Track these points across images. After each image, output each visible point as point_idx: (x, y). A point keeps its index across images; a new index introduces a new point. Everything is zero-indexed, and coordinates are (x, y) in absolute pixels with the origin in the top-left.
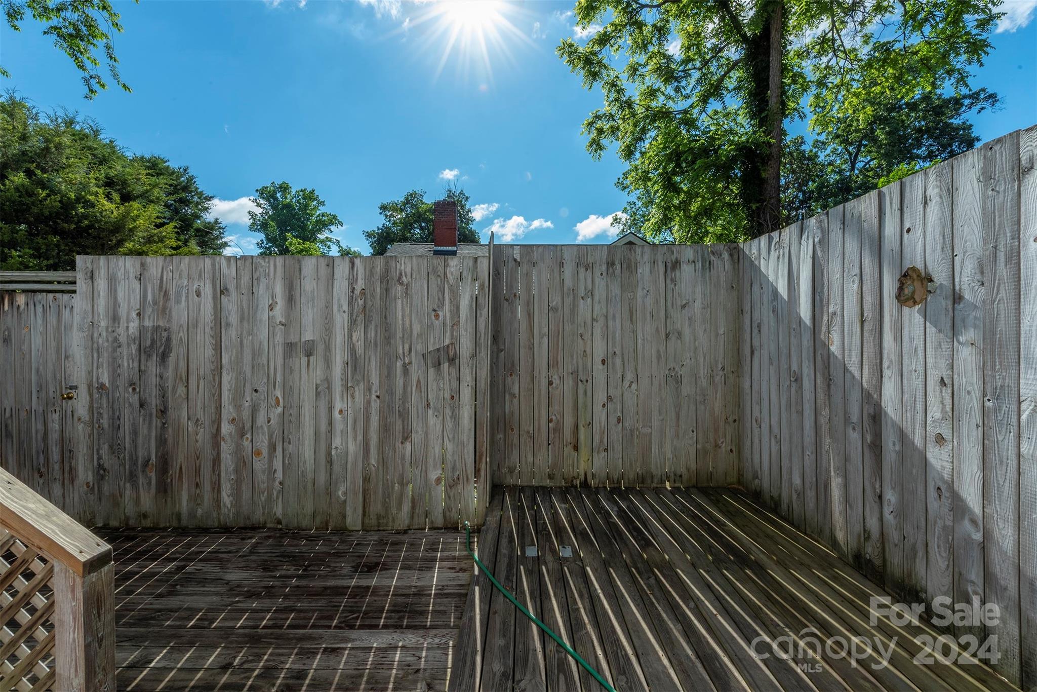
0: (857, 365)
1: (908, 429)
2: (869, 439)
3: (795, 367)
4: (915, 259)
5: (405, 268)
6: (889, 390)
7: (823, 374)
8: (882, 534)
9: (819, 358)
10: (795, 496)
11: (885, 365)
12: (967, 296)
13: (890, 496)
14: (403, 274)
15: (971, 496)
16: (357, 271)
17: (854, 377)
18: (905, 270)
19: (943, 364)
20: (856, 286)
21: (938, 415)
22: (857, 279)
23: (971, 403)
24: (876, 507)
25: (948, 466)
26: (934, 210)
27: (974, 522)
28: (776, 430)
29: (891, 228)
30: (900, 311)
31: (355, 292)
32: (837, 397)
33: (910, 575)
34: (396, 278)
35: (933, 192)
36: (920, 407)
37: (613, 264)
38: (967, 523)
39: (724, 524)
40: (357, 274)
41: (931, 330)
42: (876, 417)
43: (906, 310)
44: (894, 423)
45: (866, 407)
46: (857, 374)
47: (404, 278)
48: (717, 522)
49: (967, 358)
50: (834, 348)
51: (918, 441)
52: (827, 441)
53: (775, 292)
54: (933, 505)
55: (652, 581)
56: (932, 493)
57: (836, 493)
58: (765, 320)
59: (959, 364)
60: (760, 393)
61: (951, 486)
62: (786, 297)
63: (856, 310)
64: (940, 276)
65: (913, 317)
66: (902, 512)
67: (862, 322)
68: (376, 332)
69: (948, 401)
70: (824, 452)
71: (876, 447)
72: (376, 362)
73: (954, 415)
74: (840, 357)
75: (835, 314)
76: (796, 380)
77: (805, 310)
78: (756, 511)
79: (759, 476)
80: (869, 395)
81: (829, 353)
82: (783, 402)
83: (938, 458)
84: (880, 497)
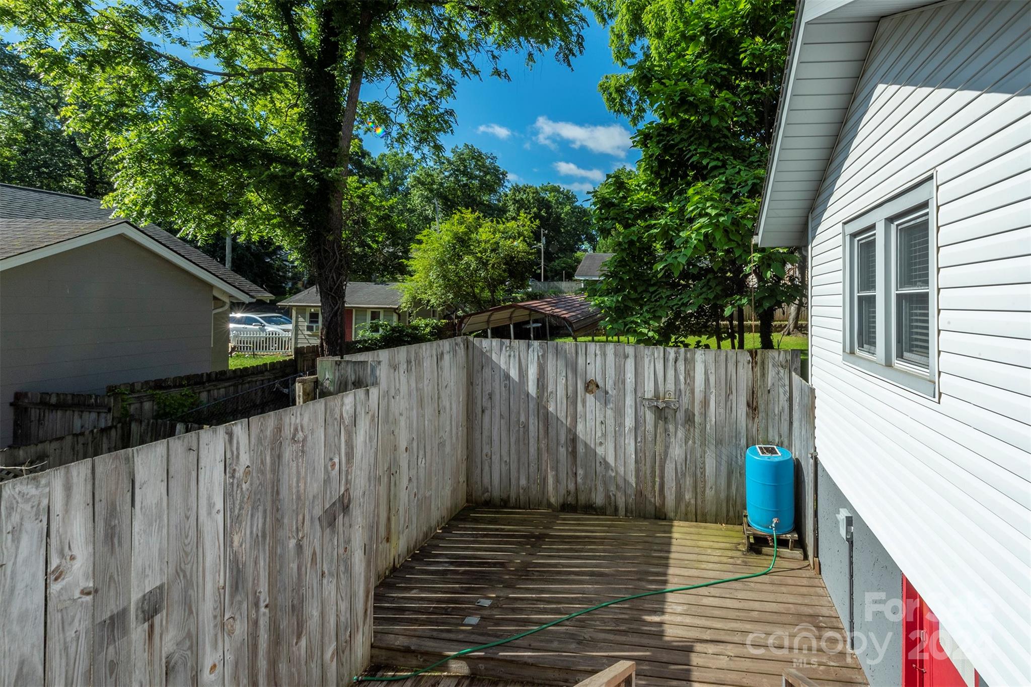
0: (565, 417)
1: (588, 442)
2: (570, 449)
3: (523, 419)
4: (590, 376)
5: (302, 420)
6: (580, 427)
7: (544, 423)
8: (576, 489)
9: (541, 414)
10: (521, 491)
11: (578, 417)
12: (610, 392)
13: (580, 472)
14: (299, 428)
15: (611, 460)
16: (238, 443)
17: (562, 423)
18: (588, 381)
19: (602, 416)
20: (564, 381)
21: (600, 435)
22: (564, 379)
23: (611, 429)
24: (573, 479)
25: (604, 453)
26: (598, 358)
27: (612, 470)
28: (506, 458)
29: (581, 361)
30: (585, 395)
31: (237, 475)
32: (552, 433)
33: (589, 500)
34: (290, 437)
35: (598, 352)
36: (593, 433)
37: (411, 362)
38: (610, 471)
39: (504, 529)
40: (238, 449)
41: (598, 403)
42: (573, 440)
43: (588, 395)
44: (582, 440)
45: (569, 435)
46: (564, 422)
47: (300, 433)
48: (497, 530)
49: (609, 413)
50: (551, 409)
51: (593, 446)
52: (545, 456)
53: (507, 377)
54: (598, 469)
55: (536, 573)
56: (598, 464)
57: (550, 481)
58: (497, 392)
59: (607, 416)
60: (491, 437)
61: (604, 460)
62: (517, 379)
63: (564, 392)
64: (601, 384)
65: (590, 398)
66: (585, 477)
67: (567, 398)
68: (265, 518)
69: (604, 429)
70: (543, 462)
71: (574, 453)
72: (265, 561)
73: (604, 435)
74: (555, 414)
75: (552, 392)
76: (524, 427)
77: (532, 389)
78: (498, 513)
79: (490, 490)
80: (570, 430)
81: (547, 412)
82: (513, 440)
83: (600, 451)
84: (576, 474)
